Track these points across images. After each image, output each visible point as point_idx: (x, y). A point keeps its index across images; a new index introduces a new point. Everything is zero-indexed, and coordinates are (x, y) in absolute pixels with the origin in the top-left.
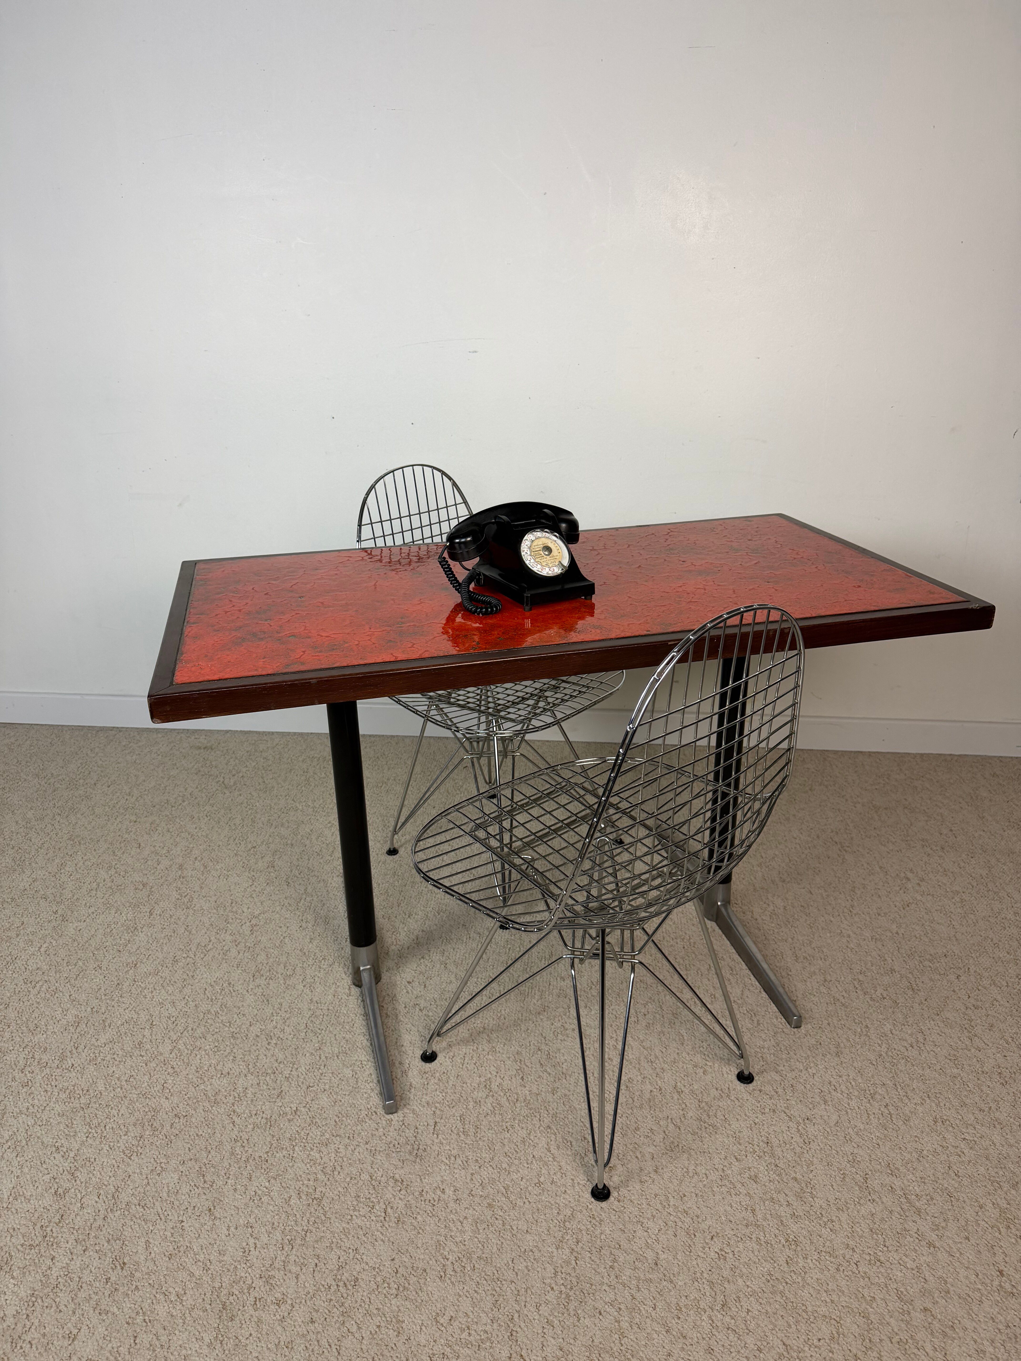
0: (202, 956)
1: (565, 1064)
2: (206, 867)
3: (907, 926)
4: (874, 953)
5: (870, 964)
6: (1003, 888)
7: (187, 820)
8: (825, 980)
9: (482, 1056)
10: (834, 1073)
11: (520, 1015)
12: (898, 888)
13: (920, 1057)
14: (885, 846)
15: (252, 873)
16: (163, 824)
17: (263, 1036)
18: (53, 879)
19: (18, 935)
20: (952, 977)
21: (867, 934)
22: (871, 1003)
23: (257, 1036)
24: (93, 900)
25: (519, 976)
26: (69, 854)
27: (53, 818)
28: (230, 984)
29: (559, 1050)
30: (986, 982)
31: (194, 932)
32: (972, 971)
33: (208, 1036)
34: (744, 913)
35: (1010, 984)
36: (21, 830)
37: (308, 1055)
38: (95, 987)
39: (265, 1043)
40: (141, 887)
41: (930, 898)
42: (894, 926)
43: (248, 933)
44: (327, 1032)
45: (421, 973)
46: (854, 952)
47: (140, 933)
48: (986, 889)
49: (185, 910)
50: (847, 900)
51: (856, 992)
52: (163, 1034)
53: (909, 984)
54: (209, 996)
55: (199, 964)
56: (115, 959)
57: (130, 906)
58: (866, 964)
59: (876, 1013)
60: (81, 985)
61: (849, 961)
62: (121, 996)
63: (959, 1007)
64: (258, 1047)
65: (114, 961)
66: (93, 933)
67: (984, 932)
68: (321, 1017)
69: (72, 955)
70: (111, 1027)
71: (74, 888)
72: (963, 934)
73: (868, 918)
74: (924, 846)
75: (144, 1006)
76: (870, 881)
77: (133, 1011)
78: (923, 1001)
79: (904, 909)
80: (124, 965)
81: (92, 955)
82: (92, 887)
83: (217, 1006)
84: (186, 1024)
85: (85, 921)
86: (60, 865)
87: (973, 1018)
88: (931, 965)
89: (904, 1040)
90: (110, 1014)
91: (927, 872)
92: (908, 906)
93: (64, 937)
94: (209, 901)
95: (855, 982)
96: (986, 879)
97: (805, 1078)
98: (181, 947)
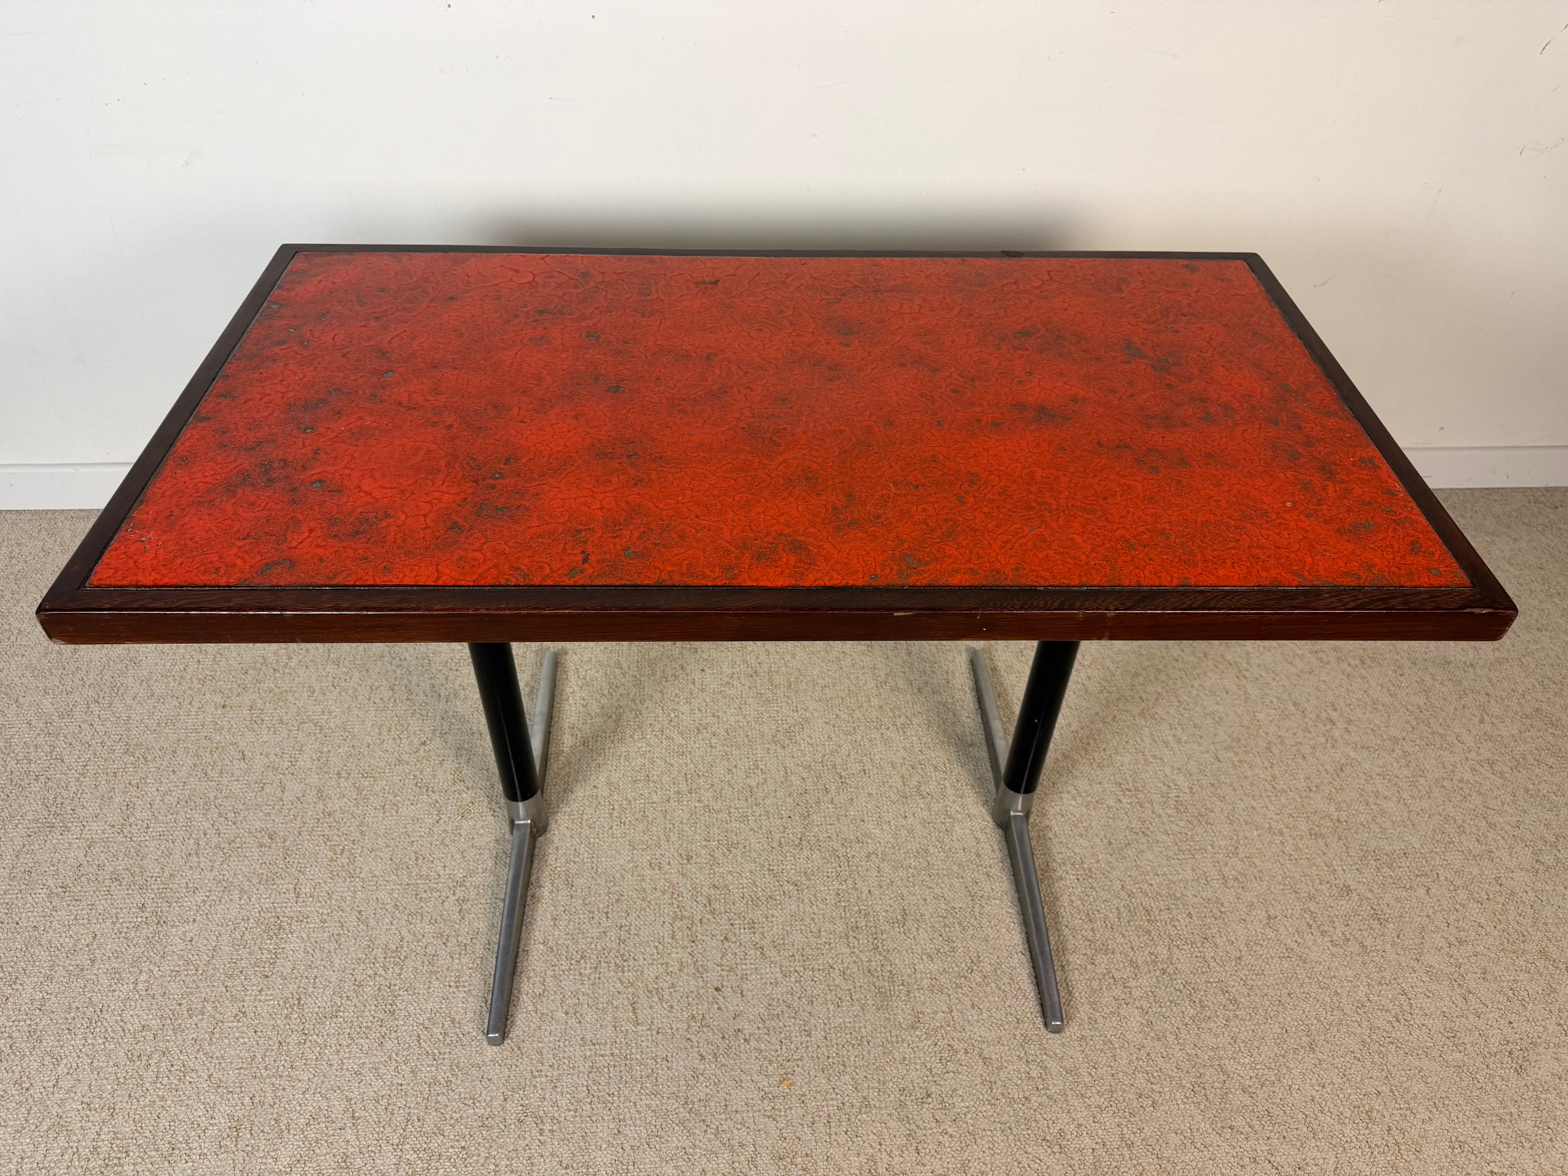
0: (397, 971)
1: (969, 1116)
2: (358, 790)
3: (1348, 806)
4: (1318, 861)
5: (1318, 881)
6: (1448, 726)
7: (305, 695)
8: (1269, 917)
9: (853, 1118)
10: (1314, 1081)
11: (888, 1034)
12: (1323, 740)
13: (1411, 1038)
14: (1291, 663)
15: (434, 797)
16: (269, 708)
17: (529, 1119)
18: (120, 838)
19: (93, 961)
20: (1421, 891)
21: (1304, 827)
22: (1334, 950)
24: (197, 876)
25: (870, 961)
26: (134, 782)
27: (88, 711)
28: (453, 1021)
29: (954, 1090)
30: (1462, 896)
31: (372, 923)
32: (1442, 879)
33: (447, 1129)
34: (1141, 806)
35: (1491, 897)
36: (40, 740)
37: (604, 1146)
38: (244, 1054)
39: (535, 1132)
40: (266, 840)
41: (1366, 753)
42: (1333, 809)
43: (456, 917)
44: (622, 1099)
45: (731, 970)
46: (1294, 861)
47: (290, 936)
48: (1430, 731)
49: (348, 880)
50: (1266, 768)
51: (1312, 933)
52: (376, 1135)
53: (1372, 912)
54: (428, 1049)
55: (397, 988)
56: (263, 993)
57: (260, 882)
58: (1313, 881)
59: (1343, 967)
60: (222, 1052)
61: (1291, 878)
62: (292, 1067)
63: (1440, 945)
64: (527, 1142)
65: (263, 998)
66: (214, 944)
67: (1443, 807)
68: (606, 1070)
69: (191, 993)
70: (292, 1132)
71: (159, 853)
72: (1418, 814)
73: (1297, 797)
74: (1339, 659)
75: (332, 1083)
76: (1287, 730)
77: (318, 1095)
78: (1396, 939)
79: (1338, 776)
80: (281, 1002)
81: (224, 989)
82: (189, 848)
83: (445, 1068)
84: (407, 1111)
85: (194, 920)
86: (124, 808)
87: (1461, 960)
88: (1392, 874)
89: (1387, 1011)
90: (282, 1105)
91: (1352, 707)
92: (1342, 770)
93: (170, 958)
94: (381, 859)
95: (1306, 916)
96: (1426, 713)
97: (1280, 1096)
98: (360, 956)
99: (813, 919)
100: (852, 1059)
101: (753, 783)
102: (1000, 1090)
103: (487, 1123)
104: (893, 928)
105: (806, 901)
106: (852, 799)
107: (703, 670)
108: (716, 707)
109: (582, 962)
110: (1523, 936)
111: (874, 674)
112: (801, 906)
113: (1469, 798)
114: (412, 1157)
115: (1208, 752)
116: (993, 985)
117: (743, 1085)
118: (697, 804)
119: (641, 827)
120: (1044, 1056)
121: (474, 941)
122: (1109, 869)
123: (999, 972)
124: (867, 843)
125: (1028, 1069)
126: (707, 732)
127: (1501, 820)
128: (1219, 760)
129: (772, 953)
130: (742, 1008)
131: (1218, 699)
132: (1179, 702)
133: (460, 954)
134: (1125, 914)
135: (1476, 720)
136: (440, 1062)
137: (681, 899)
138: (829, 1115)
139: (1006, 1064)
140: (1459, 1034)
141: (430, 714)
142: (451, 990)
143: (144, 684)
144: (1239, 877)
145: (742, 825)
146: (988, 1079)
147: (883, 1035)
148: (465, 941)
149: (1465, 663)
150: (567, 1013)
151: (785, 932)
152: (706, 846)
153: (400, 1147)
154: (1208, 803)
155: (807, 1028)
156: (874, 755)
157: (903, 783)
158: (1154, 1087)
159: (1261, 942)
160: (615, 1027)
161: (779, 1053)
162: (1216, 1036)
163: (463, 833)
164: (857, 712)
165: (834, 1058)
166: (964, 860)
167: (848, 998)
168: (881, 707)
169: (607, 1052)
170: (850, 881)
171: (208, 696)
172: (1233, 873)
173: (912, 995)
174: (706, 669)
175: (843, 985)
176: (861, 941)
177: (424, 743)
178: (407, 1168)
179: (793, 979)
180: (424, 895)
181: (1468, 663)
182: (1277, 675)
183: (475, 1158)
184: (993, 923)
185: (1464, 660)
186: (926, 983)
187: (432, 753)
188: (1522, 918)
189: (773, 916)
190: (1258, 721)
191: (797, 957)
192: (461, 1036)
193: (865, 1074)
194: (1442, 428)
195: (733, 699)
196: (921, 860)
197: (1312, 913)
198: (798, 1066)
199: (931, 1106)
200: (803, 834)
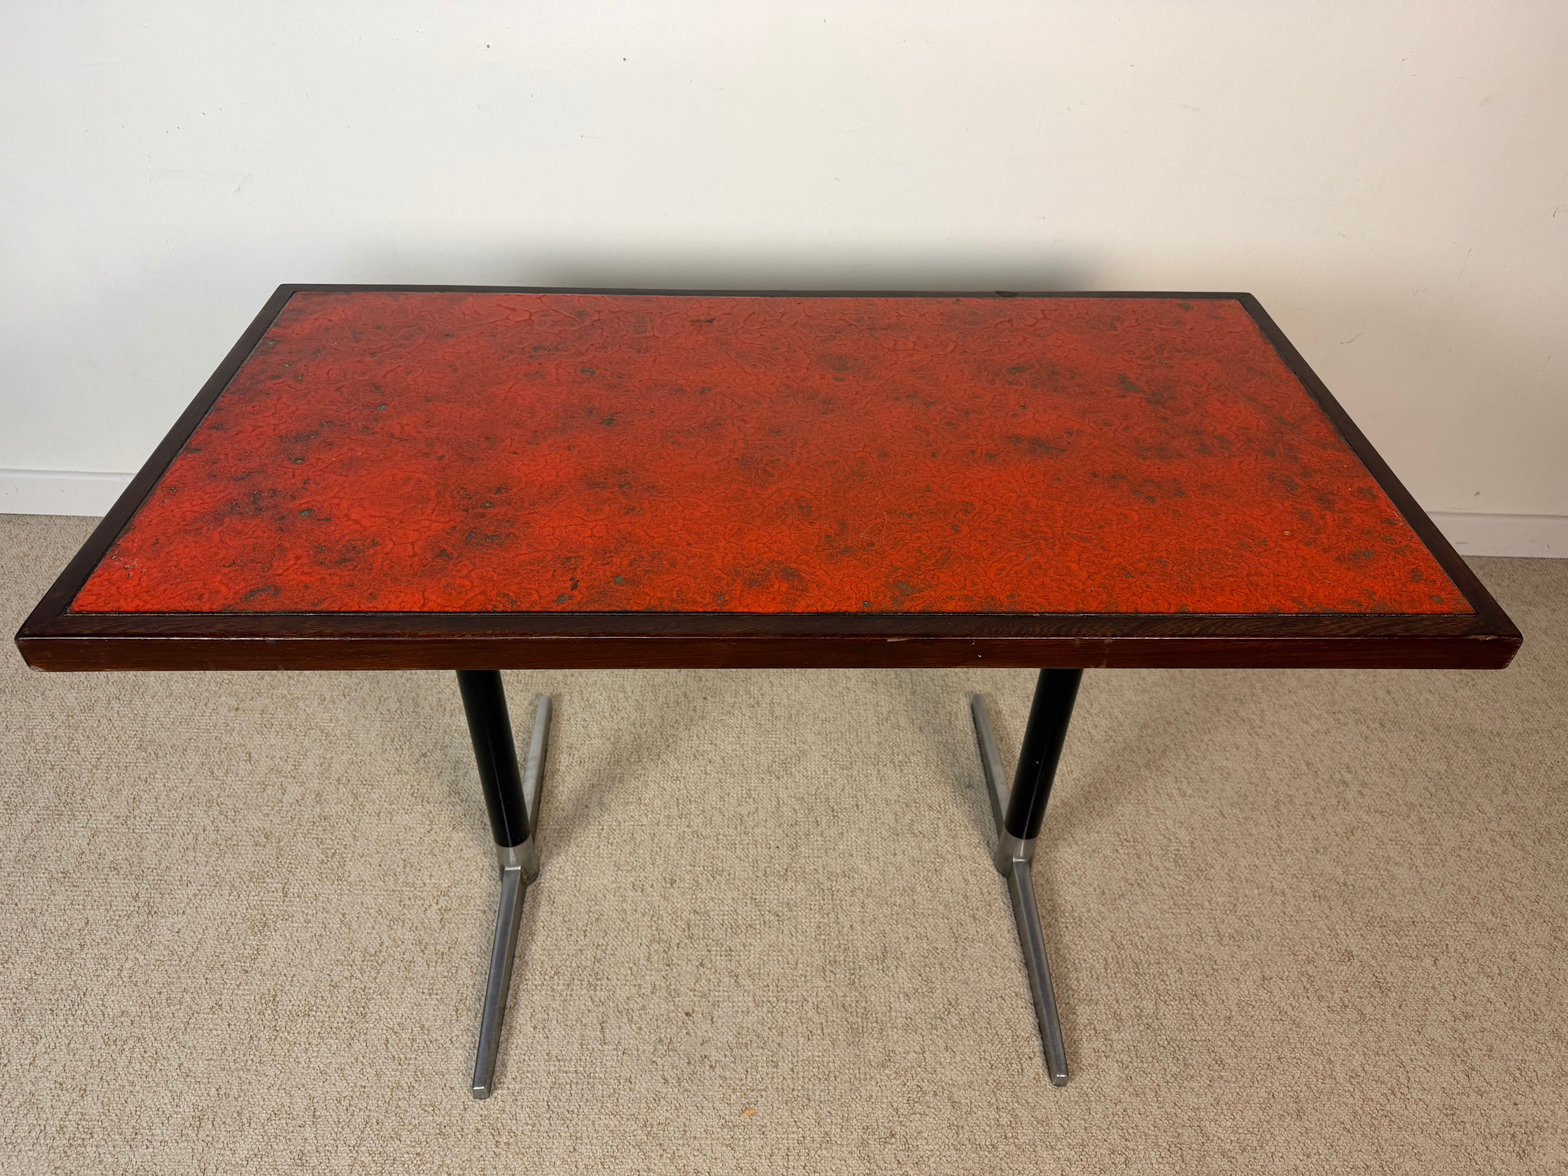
0: (373, 974)
1: (932, 1160)
2: (356, 797)
3: (1357, 871)
4: (1321, 924)
5: (1318, 945)
6: (1469, 795)
7: (316, 703)
8: (1264, 978)
9: (812, 1153)
10: (1299, 1150)
11: (857, 1071)
12: (1335, 802)
13: (1406, 1112)
14: (1307, 723)
15: (428, 807)
16: (280, 713)
17: (486, 1131)
18: (123, 829)
19: (82, 946)
20: (1428, 962)
21: (1307, 888)
22: (1330, 1016)
23: (478, 1131)
24: (191, 870)
25: (845, 996)
26: (143, 777)
27: (109, 707)
28: (422, 1027)
29: (920, 1132)
30: (1472, 969)
31: (355, 926)
32: (1452, 950)
33: (404, 1134)
34: (1139, 857)
35: (1503, 972)
36: (60, 732)
37: (558, 1163)
38: (216, 1046)
39: (491, 1144)
40: (262, 840)
41: (1379, 817)
42: (1340, 872)
43: (437, 925)
44: (581, 1117)
45: (703, 996)
46: (1295, 923)
47: (273, 933)
48: (1448, 798)
49: (336, 883)
50: (1272, 826)
51: (1308, 998)
52: (334, 1135)
53: (1374, 979)
54: (395, 1053)
55: (371, 991)
56: (241, 987)
57: (251, 880)
58: (1313, 944)
59: (1339, 1035)
60: (195, 1042)
61: (1290, 940)
62: (260, 1062)
63: (1444, 1018)
64: (481, 1153)
65: (240, 992)
66: (200, 936)
67: (1457, 877)
68: (568, 1087)
69: (172, 983)
70: (253, 1125)
71: (158, 846)
72: (1430, 882)
73: (1303, 858)
74: (1357, 722)
75: (298, 1080)
76: (1297, 790)
77: (283, 1091)
78: (1397, 1009)
79: (1348, 839)
80: (257, 998)
81: (204, 982)
82: (187, 843)
83: (409, 1074)
84: (367, 1113)
85: (184, 912)
86: (130, 801)
87: (1466, 1036)
88: (1397, 941)
89: (1382, 1083)
90: (246, 1099)
91: (1368, 770)
92: (1353, 833)
93: (156, 948)
94: (370, 864)
95: (1303, 979)
96: (1446, 780)
97: (1261, 1163)
98: (339, 957)
99: (791, 951)
100: (817, 1093)
101: (744, 812)
102: (967, 1136)
103: (444, 1131)
104: (872, 964)
105: (786, 932)
106: (842, 833)
107: (705, 698)
108: (715, 735)
109: (556, 978)
110: (1535, 1015)
111: (876, 711)
112: (781, 936)
113: (1486, 869)
114: (367, 1159)
115: (1213, 807)
116: (969, 1029)
117: (704, 1111)
118: (686, 829)
119: (628, 848)
120: (1016, 1105)
121: (452, 950)
122: (1100, 919)
123: (977, 1016)
124: (853, 878)
125: (997, 1116)
126: (703, 759)
127: (1519, 893)
128: (1224, 817)
129: (746, 982)
130: (710, 1035)
131: (1228, 754)
132: (1187, 755)
133: (436, 962)
134: (1113, 966)
135: (1499, 790)
136: (405, 1067)
137: (660, 922)
138: (788, 1148)
139: (975, 1110)
140: (1458, 1112)
141: (434, 727)
142: (424, 997)
143: (164, 684)
144: (1235, 935)
145: (729, 852)
146: (955, 1123)
147: (851, 1071)
148: (442, 950)
149: (1491, 732)
150: (535, 1028)
151: (762, 962)
152: (690, 871)
153: (356, 1148)
154: (1209, 858)
155: (775, 1059)
156: (869, 791)
157: (896, 820)
158: (1129, 1144)
159: (1254, 1003)
160: (581, 1044)
161: (744, 1082)
162: (1198, 1096)
163: (453, 844)
164: (855, 748)
165: (799, 1091)
166: (951, 901)
167: (819, 1032)
168: (880, 744)
169: (571, 1069)
170: (832, 915)
171: (223, 698)
172: (1229, 930)
173: (884, 1033)
174: (709, 697)
175: (816, 1018)
176: (838, 976)
177: (424, 755)
178: (361, 1170)
179: (765, 1010)
180: (408, 902)
181: (1495, 732)
182: (1292, 734)
183: (429, 1165)
184: (975, 966)
185: (1490, 728)
186: (900, 1021)
187: (431, 765)
188: (1535, 996)
189: (751, 945)
190: (1268, 778)
191: (771, 987)
192: (428, 1042)
193: (829, 1109)
194: (1478, 493)
195: (732, 728)
196: (907, 898)
197: (1310, 976)
198: (762, 1096)
199: (894, 1147)
200: (789, 865)
